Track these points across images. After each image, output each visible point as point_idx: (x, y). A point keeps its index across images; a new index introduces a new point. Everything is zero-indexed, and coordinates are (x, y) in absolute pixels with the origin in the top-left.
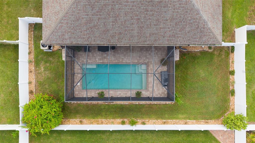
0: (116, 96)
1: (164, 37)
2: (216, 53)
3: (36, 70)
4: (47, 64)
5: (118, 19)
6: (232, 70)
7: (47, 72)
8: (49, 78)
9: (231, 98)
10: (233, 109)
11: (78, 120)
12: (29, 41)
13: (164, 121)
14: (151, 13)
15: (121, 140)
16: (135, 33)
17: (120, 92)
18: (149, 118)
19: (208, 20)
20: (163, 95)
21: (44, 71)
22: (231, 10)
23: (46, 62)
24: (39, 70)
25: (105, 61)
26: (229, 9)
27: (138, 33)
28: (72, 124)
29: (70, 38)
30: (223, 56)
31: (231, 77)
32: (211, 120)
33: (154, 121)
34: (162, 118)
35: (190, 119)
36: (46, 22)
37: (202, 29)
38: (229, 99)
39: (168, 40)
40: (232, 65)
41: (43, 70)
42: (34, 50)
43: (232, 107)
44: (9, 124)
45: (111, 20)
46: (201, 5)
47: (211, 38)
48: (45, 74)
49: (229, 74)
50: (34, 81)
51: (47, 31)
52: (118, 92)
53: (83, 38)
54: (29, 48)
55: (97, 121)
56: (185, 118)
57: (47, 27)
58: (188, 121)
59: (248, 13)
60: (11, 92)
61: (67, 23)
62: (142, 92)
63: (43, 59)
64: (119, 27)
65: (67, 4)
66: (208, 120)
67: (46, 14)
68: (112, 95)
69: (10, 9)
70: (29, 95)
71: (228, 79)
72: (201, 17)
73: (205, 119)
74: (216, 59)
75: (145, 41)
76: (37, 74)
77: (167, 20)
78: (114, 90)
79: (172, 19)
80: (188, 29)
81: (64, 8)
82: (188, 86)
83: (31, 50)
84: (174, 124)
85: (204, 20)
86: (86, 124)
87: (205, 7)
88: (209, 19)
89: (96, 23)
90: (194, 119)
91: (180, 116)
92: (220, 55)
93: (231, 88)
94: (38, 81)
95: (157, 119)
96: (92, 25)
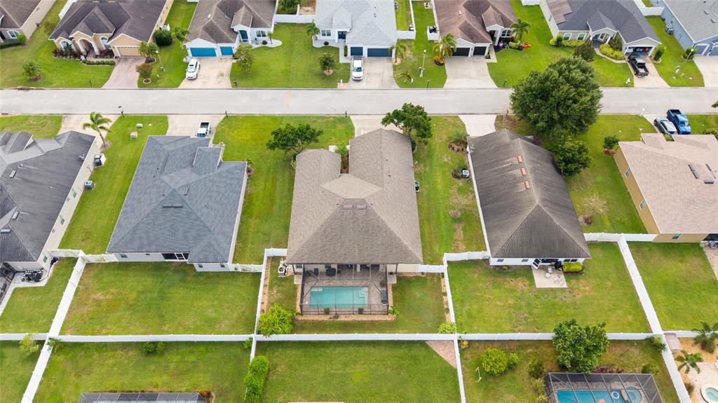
2: (428, 278)
3: (269, 293)
6: (444, 291)
7: (279, 294)
8: (280, 299)
9: (447, 316)
19: (408, 245)
20: (383, 312)
23: (279, 286)
24: (272, 293)
25: (332, 284)
27: (359, 254)
30: (435, 281)
31: (444, 297)
37: (405, 252)
38: (445, 316)
39: (381, 259)
40: (444, 288)
41: (275, 292)
48: (277, 296)
49: (442, 295)
61: (307, 248)
62: (364, 309)
63: (276, 284)
64: (344, 250)
71: (442, 300)
74: (429, 283)
76: (270, 296)
77: (379, 245)
79: (382, 244)
87: (405, 237)
89: (328, 247)
91: (401, 331)
92: (432, 280)
93: (445, 307)
94: (269, 302)
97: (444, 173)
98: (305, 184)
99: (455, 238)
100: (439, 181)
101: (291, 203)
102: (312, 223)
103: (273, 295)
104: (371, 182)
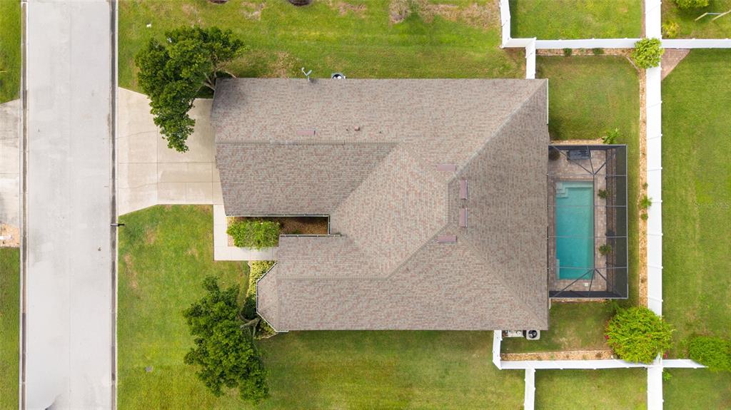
0: (605, 227)
1: (539, 161)
3: (565, 350)
4: (556, 333)
5: (521, 225)
6: (562, 52)
7: (568, 332)
8: (577, 330)
9: (607, 53)
10: (623, 51)
11: (641, 285)
12: (521, 360)
13: (641, 155)
14: (515, 179)
15: (670, 221)
16: (534, 200)
17: (599, 222)
18: (636, 177)
19: (520, 101)
20: (602, 157)
21: (566, 338)
22: (472, 53)
23: (559, 334)
24: (565, 344)
26: (470, 56)
27: (535, 196)
28: (646, 294)
29: (541, 291)
31: (574, 54)
32: (639, 84)
33: (641, 170)
34: (637, 158)
35: (639, 116)
36: (519, 325)
37: (531, 109)
38: (607, 56)
39: (542, 155)
40: (556, 52)
41: (564, 339)
42: (534, 352)
43: (620, 53)
44: (647, 389)
45: (522, 234)
46: (504, 112)
47: (540, 96)
48: (571, 336)
49: (569, 57)
50: (582, 352)
51: (531, 323)
52: (599, 224)
53: (541, 272)
54: (532, 359)
55: (642, 257)
56: (637, 124)
57: (527, 322)
58: (640, 119)
59: (477, 27)
60: (598, 387)
61: (526, 293)
62: (599, 188)
63: (549, 339)
64: (529, 223)
65: (505, 293)
66: (639, 89)
67: (508, 323)
68: (604, 235)
69: (473, 389)
70: (604, 359)
72: (519, 113)
73: (638, 94)
75: (543, 186)
76: (571, 347)
77: (522, 158)
78: (596, 231)
79: (521, 151)
80: (531, 129)
81: (510, 296)
82: (587, 118)
83: (535, 356)
84: (646, 140)
85: (522, 107)
86: (646, 273)
87: (504, 107)
88: (518, 100)
89: (525, 255)
90: (639, 109)
91: (633, 131)
93: (591, 54)
94: (582, 347)
95: (638, 166)
96: (527, 259)
97: (294, 22)
98: (368, 307)
99: (454, 20)
100: (314, 34)
101: (386, 331)
102: (478, 287)
103: (569, 342)
104: (370, 171)
